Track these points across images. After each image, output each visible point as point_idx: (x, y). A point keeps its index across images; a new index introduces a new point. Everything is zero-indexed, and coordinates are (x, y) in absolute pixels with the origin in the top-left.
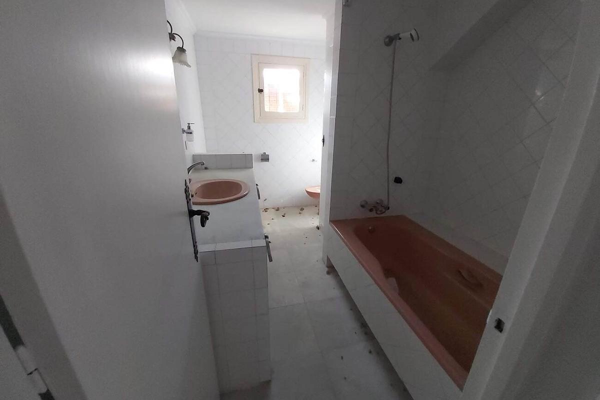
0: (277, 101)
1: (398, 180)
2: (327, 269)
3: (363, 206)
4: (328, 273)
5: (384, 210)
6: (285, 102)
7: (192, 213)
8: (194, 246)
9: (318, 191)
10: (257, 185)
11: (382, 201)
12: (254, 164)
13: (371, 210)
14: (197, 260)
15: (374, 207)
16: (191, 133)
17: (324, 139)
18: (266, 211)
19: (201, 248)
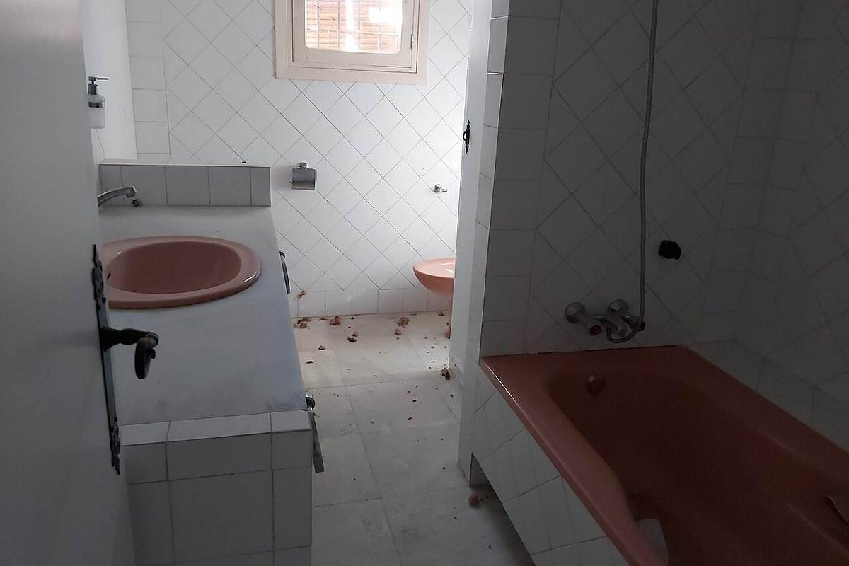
0: (340, 20)
1: (670, 250)
2: (469, 492)
3: (571, 319)
4: (474, 503)
5: (630, 330)
6: (362, 23)
7: (108, 338)
8: (111, 429)
9: (450, 273)
10: (282, 254)
11: (625, 307)
12: (274, 195)
13: (594, 331)
14: (118, 470)
15: (603, 321)
16: (98, 105)
17: (467, 133)
18: (303, 326)
19: (129, 435)
